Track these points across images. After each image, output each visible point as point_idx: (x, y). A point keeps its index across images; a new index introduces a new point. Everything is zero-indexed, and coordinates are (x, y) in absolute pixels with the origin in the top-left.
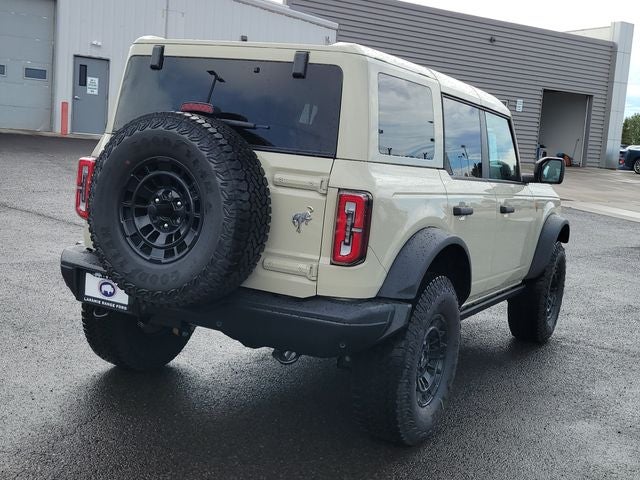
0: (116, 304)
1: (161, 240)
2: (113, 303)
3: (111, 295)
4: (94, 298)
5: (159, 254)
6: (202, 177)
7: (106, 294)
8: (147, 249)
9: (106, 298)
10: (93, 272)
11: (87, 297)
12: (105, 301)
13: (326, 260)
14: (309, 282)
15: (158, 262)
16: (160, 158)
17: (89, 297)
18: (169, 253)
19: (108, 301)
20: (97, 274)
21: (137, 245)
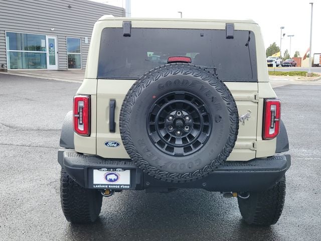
0: (120, 185)
1: (179, 142)
2: (118, 185)
3: (115, 180)
4: (102, 185)
5: (180, 150)
6: (212, 101)
7: (111, 180)
8: (170, 149)
9: (112, 183)
10: (99, 168)
11: (96, 185)
12: (111, 185)
13: (260, 138)
14: (251, 151)
15: (182, 156)
16: (177, 92)
17: (98, 185)
18: (188, 149)
19: (113, 185)
20: (102, 169)
21: (162, 147)
